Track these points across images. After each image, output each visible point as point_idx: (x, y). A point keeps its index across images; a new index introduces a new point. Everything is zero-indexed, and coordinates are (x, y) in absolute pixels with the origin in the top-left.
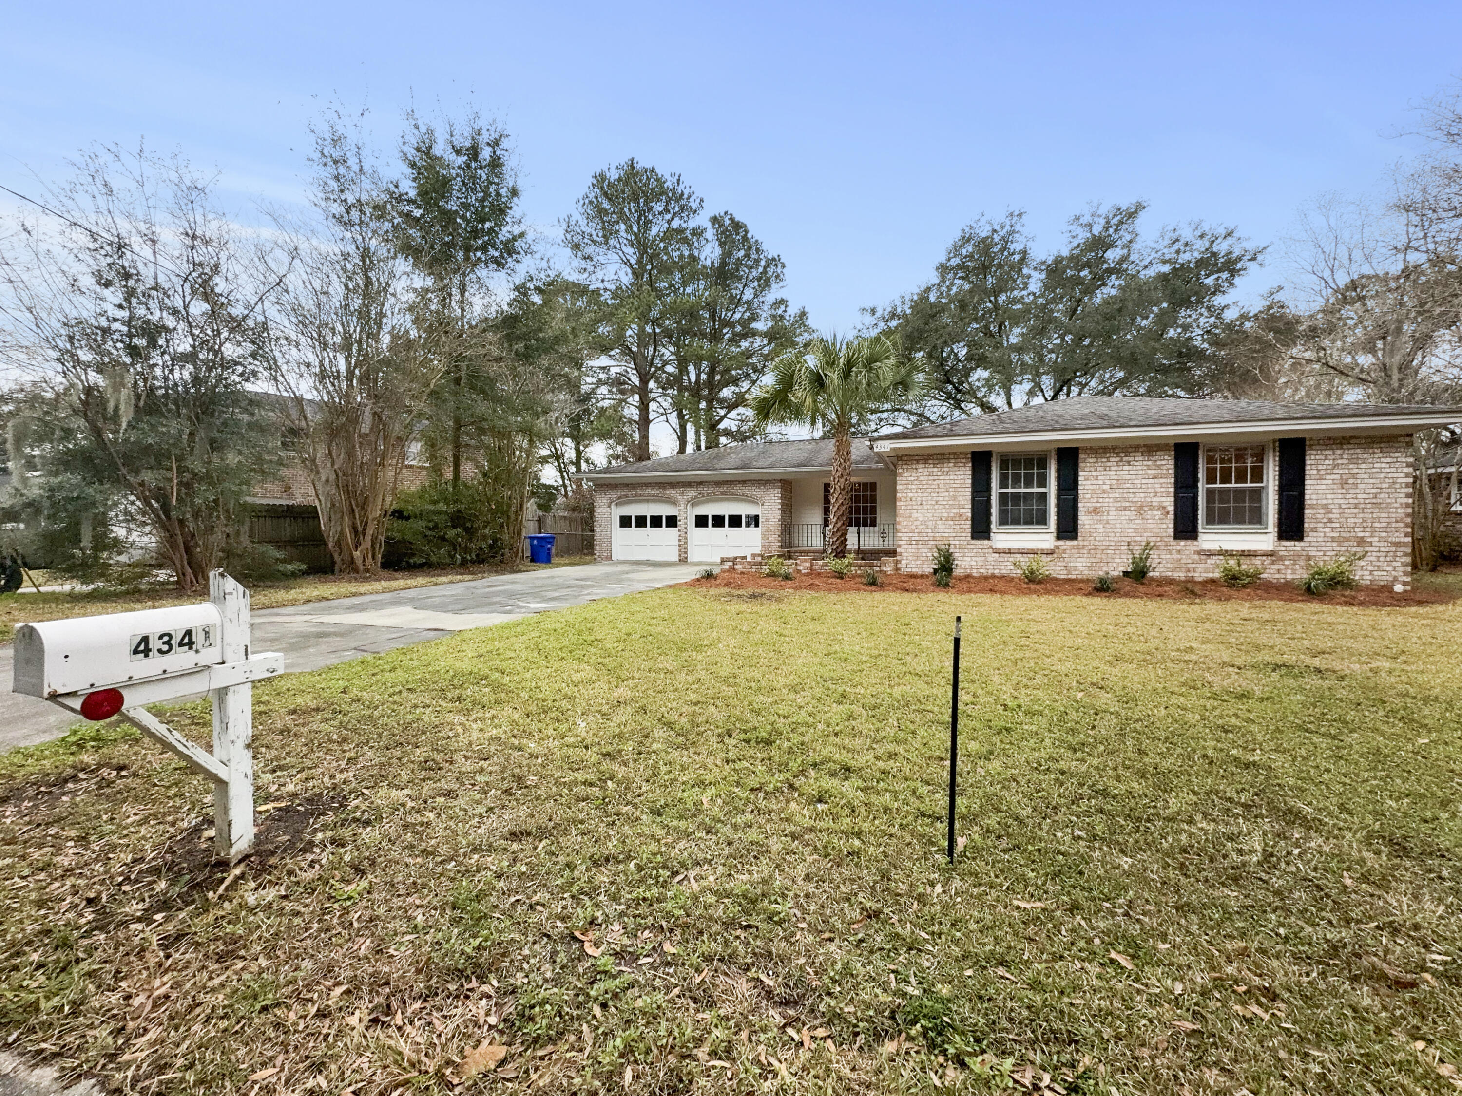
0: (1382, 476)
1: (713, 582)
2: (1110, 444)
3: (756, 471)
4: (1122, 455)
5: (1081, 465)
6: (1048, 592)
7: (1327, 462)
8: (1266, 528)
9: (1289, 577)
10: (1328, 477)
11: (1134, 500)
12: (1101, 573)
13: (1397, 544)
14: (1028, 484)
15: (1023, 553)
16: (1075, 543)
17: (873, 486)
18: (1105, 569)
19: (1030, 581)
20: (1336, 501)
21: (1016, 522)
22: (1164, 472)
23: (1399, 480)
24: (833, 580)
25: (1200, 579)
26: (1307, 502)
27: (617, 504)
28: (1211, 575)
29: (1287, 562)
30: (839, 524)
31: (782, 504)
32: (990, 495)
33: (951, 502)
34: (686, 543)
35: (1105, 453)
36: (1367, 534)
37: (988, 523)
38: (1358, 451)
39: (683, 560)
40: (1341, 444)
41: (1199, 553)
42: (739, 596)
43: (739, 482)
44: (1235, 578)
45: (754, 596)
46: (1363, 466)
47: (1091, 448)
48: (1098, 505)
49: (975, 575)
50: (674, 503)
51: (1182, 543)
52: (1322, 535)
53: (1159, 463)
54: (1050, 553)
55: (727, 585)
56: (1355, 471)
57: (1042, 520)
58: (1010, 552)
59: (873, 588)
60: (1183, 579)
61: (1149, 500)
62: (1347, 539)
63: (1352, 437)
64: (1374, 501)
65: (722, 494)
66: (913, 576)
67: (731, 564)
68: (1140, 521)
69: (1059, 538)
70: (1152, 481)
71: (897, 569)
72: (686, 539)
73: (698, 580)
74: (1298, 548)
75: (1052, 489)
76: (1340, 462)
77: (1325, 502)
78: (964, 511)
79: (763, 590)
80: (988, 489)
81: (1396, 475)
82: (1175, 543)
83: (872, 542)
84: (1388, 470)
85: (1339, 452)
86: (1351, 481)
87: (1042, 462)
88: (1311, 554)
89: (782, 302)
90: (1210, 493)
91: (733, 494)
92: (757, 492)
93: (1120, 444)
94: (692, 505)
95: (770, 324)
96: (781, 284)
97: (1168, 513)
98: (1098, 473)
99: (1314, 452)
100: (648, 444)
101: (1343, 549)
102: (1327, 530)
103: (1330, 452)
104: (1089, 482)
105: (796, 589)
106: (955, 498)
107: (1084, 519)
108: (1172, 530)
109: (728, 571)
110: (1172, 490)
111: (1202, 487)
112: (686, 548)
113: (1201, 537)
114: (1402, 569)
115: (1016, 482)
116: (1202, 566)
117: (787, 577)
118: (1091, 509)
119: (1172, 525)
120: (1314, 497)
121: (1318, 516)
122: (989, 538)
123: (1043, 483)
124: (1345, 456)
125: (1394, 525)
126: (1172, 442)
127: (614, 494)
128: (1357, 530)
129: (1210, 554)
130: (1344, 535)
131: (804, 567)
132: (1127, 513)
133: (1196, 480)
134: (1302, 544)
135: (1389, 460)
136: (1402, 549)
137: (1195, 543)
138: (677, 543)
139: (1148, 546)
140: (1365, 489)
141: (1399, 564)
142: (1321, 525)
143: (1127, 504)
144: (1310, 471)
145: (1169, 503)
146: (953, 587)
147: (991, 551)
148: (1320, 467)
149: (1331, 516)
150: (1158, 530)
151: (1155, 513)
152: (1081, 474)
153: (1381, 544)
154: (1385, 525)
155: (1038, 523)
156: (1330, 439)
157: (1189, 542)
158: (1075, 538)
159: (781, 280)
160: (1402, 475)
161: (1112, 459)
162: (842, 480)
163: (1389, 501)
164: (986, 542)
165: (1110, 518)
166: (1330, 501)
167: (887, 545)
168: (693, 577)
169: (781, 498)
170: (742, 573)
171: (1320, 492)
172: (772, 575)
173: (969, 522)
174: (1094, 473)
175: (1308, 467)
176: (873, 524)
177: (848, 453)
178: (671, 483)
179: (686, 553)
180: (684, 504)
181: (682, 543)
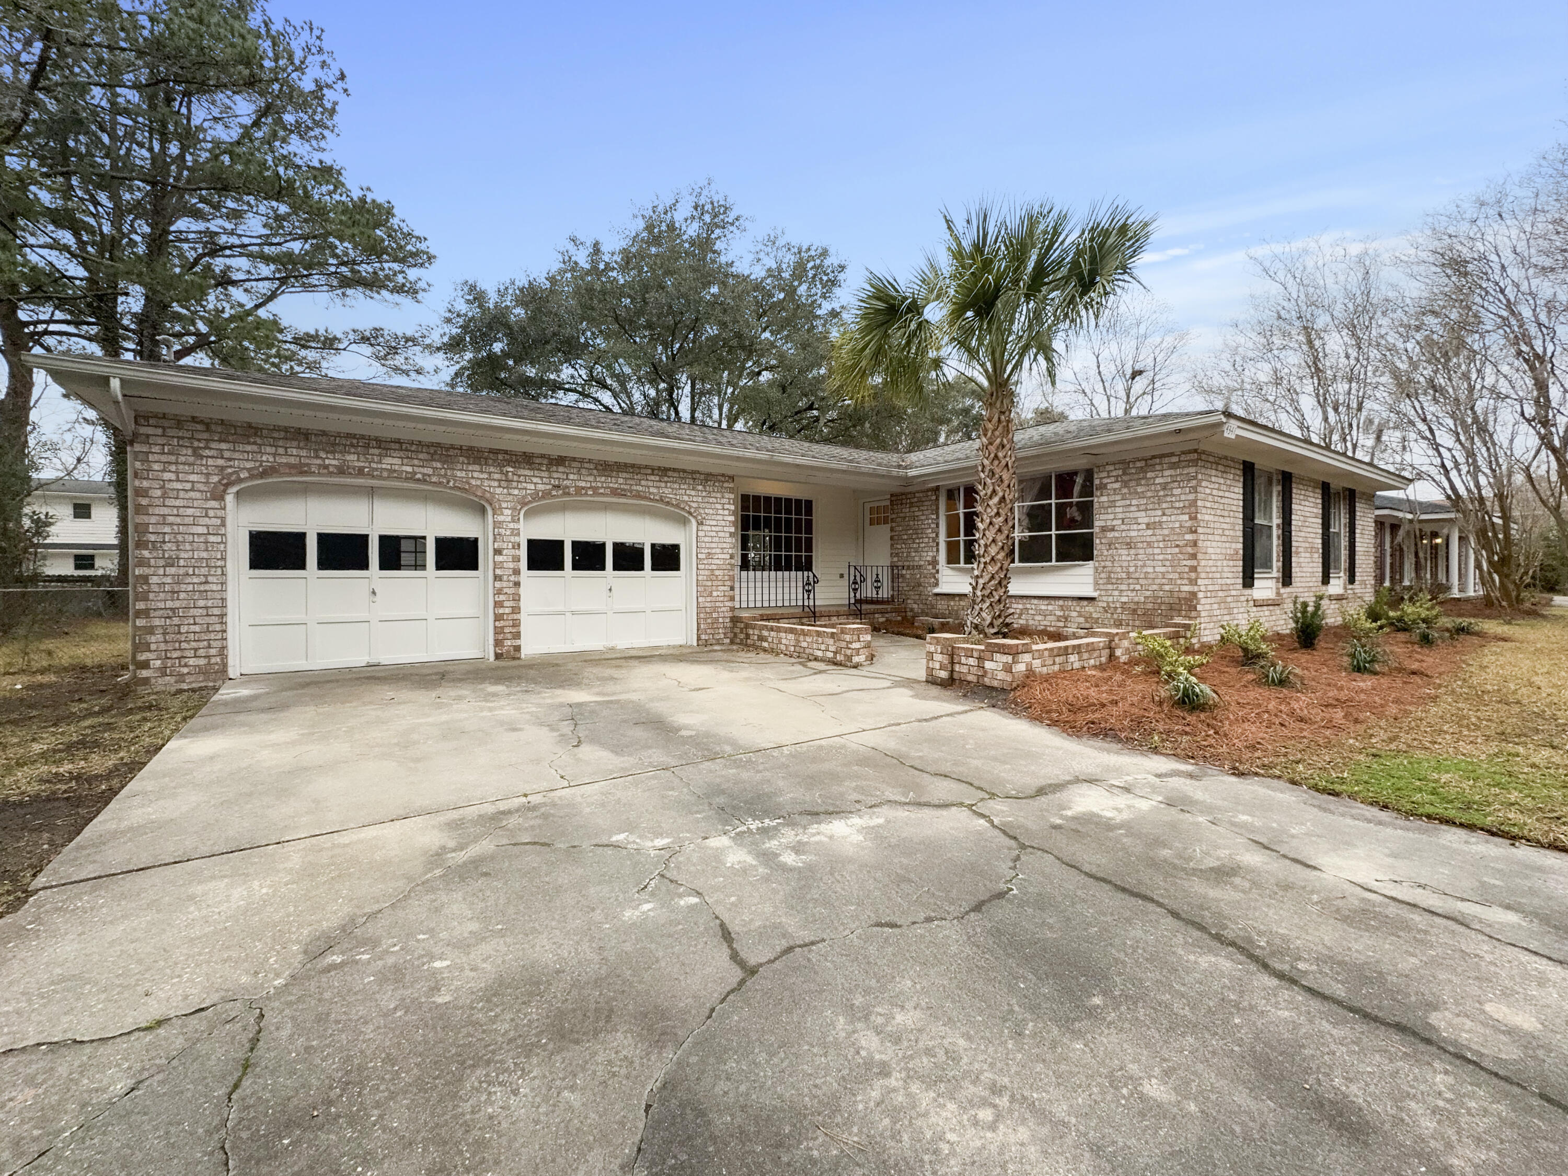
2: (1303, 474)
4: (1305, 488)
5: (1292, 495)
7: (1359, 513)
8: (1343, 573)
11: (1310, 540)
15: (1266, 604)
16: (1290, 586)
17: (809, 503)
22: (1318, 511)
27: (245, 493)
29: (1350, 605)
32: (1253, 526)
33: (1231, 533)
34: (516, 610)
35: (1300, 483)
36: (1366, 578)
38: (1365, 505)
39: (510, 656)
40: (1361, 498)
41: (1329, 598)
43: (653, 470)
46: (1366, 519)
47: (1296, 476)
48: (1298, 544)
51: (1324, 587)
52: (1358, 579)
53: (1317, 501)
54: (1278, 603)
61: (1314, 541)
62: (1363, 582)
63: (1365, 493)
68: (1312, 565)
69: (1284, 584)
70: (1315, 520)
72: (517, 598)
74: (1354, 588)
75: (1276, 521)
76: (1362, 510)
78: (1239, 546)
80: (1253, 517)
88: (1356, 596)
92: (690, 496)
93: (1307, 474)
94: (527, 514)
98: (1297, 507)
101: (1362, 591)
102: (1359, 574)
104: (1294, 517)
106: (1234, 527)
108: (1321, 573)
110: (1321, 532)
118: (1295, 549)
119: (1321, 570)
120: (1357, 544)
121: (1358, 561)
122: (1253, 586)
126: (1322, 480)
128: (1364, 574)
129: (1332, 599)
130: (1362, 579)
132: (1307, 555)
133: (1328, 522)
137: (1330, 587)
138: (489, 611)
140: (1366, 541)
142: (1358, 567)
143: (1307, 545)
147: (1252, 603)
150: (1317, 575)
152: (1293, 506)
153: (1369, 586)
156: (1360, 492)
158: (1291, 580)
161: (1302, 492)
164: (1250, 591)
165: (1302, 560)
166: (1359, 549)
173: (1241, 563)
175: (1356, 517)
176: (807, 567)
178: (471, 449)
179: (517, 636)
180: (514, 509)
181: (507, 611)
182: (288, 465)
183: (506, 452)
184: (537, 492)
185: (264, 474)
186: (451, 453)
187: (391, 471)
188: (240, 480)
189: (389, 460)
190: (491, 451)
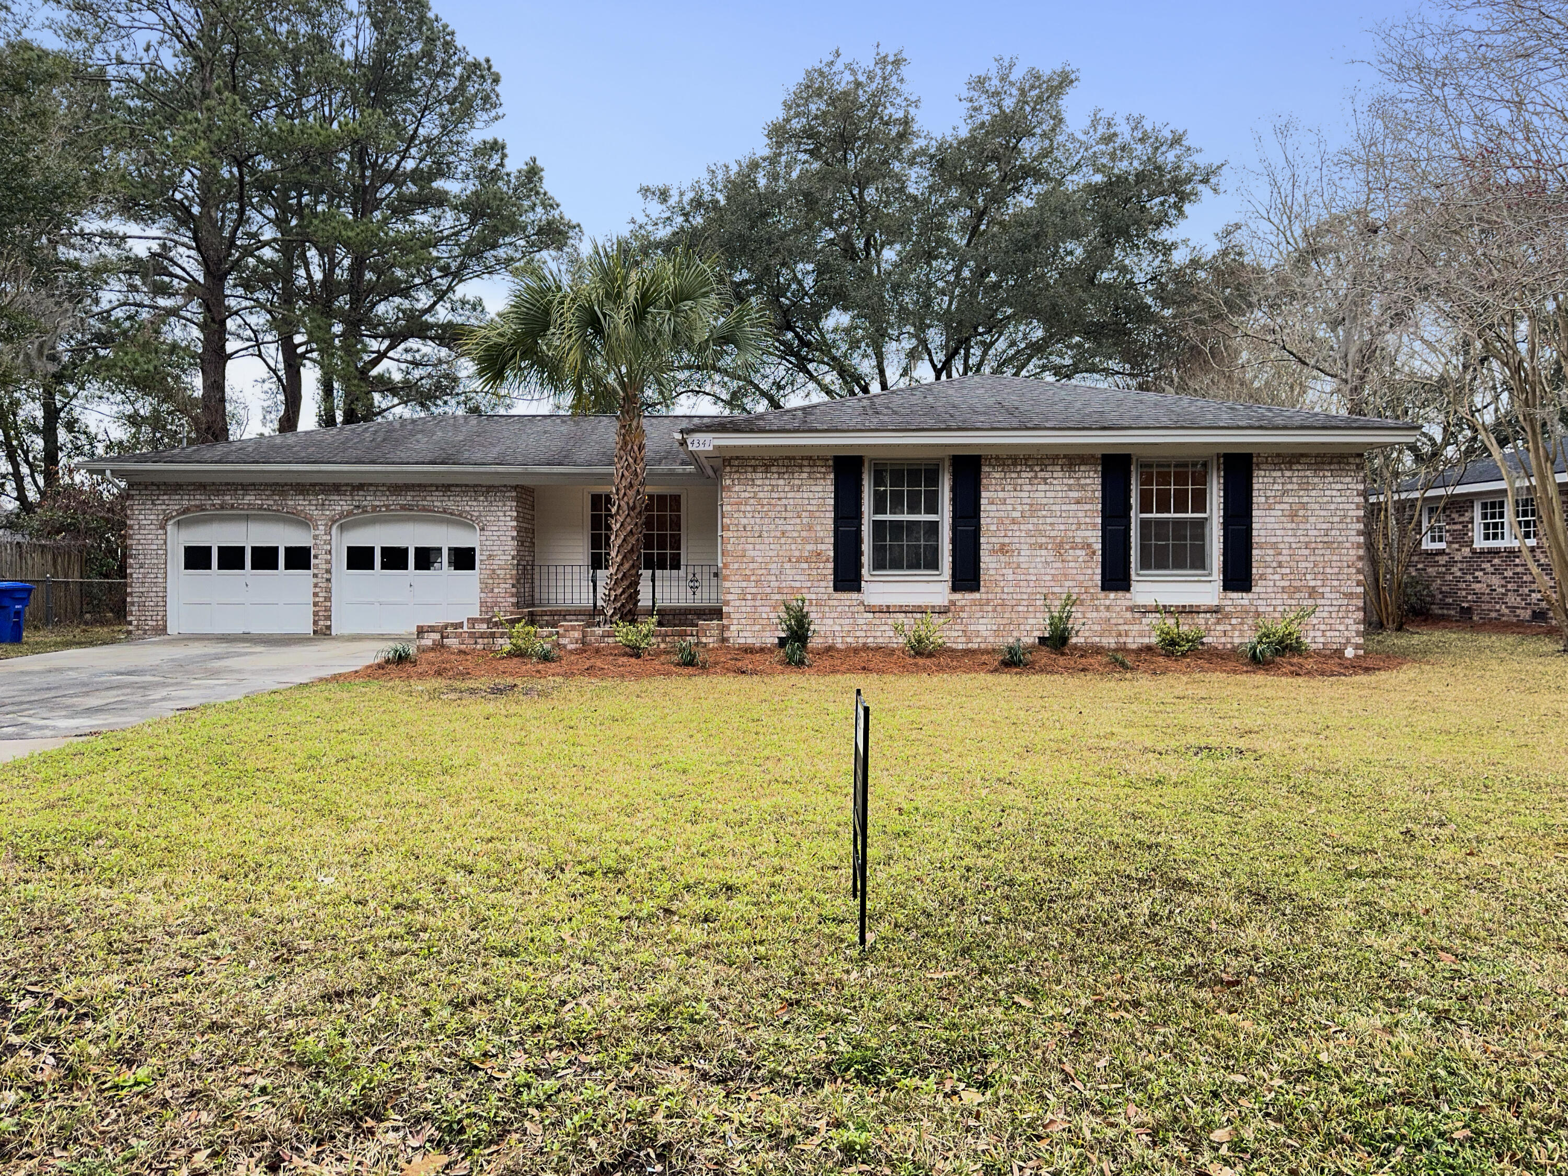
0: (1333, 507)
1: (409, 667)
2: (1021, 453)
3: (470, 468)
4: (1037, 469)
5: (984, 481)
6: (941, 669)
7: (1276, 487)
8: (1210, 575)
9: (1237, 641)
10: (1277, 506)
11: (1053, 534)
12: (1011, 640)
13: (1349, 596)
14: (913, 509)
15: (905, 611)
16: (976, 595)
17: (676, 499)
18: (1015, 634)
19: (917, 653)
20: (1286, 539)
21: (896, 565)
22: (1089, 494)
23: (1350, 513)
24: (625, 659)
25: (1134, 647)
26: (1255, 540)
27: (179, 523)
28: (1146, 641)
29: (1234, 621)
30: (627, 566)
31: (519, 529)
32: (861, 524)
33: (804, 534)
34: (327, 599)
35: (1015, 465)
36: (1319, 583)
37: (859, 566)
38: (1308, 473)
39: (322, 633)
40: (1291, 463)
41: (1131, 609)
42: (472, 691)
43: (437, 487)
44: (1173, 643)
45: (497, 691)
46: (1313, 493)
47: (997, 458)
48: (1007, 540)
49: (839, 646)
50: (304, 522)
51: (1112, 595)
52: (1271, 583)
53: (1083, 481)
54: (943, 611)
55: (439, 673)
56: (1305, 500)
57: (933, 564)
58: (888, 610)
59: (690, 670)
60: (1113, 646)
61: (1070, 534)
62: (1298, 590)
63: (1302, 455)
64: (1326, 539)
65: (403, 508)
66: (749, 650)
67: (437, 636)
68: (1059, 565)
69: (955, 589)
70: (1074, 507)
71: (724, 640)
72: (329, 590)
73: (380, 666)
74: (1246, 602)
75: (945, 517)
76: (1289, 487)
77: (1274, 540)
78: (823, 547)
79: (510, 680)
80: (858, 515)
81: (1347, 506)
82: (1102, 595)
83: (674, 596)
84: (1339, 500)
85: (1288, 474)
86: (1301, 513)
87: (933, 478)
88: (1260, 609)
89: (496, 147)
90: (1144, 524)
91: (424, 509)
92: (473, 506)
93: (1033, 452)
94: (342, 528)
95: (471, 186)
96: (493, 114)
97: (1094, 553)
98: (1006, 495)
99: (1262, 473)
100: (223, 400)
101: (1294, 602)
102: (1277, 577)
103: (1279, 474)
104: (994, 507)
105: (566, 675)
106: (810, 528)
107: (988, 561)
108: (1099, 577)
109: (432, 649)
110: (1099, 520)
111: (1135, 516)
112: (328, 609)
113: (1135, 586)
114: (1354, 627)
115: (897, 507)
116: (1136, 627)
117: (546, 658)
118: (997, 547)
119: (1099, 571)
120: (1262, 533)
121: (1268, 559)
122: (858, 589)
123: (933, 508)
124: (1295, 480)
125: (1346, 571)
126: (1099, 452)
127: (174, 504)
128: (1308, 577)
129: (1146, 611)
130: (1295, 584)
131: (570, 638)
132: (1044, 552)
133: (1129, 507)
134: (1250, 595)
135: (1339, 486)
136: (1354, 602)
137: (1128, 595)
138: (311, 600)
139: (1070, 601)
140: (1314, 526)
141: (1351, 621)
142: (1270, 570)
143: (1044, 540)
144: (1258, 499)
145: (1095, 538)
146: (810, 666)
147: (862, 608)
148: (1269, 493)
149: (1281, 558)
150: (1082, 578)
151: (1079, 552)
152: (983, 494)
153: (1333, 596)
154: (1336, 570)
155: (927, 567)
156: (1278, 455)
157: (1120, 594)
158: (976, 588)
159: (494, 106)
160: (1353, 506)
161: (1024, 475)
162: (631, 493)
163: (1340, 539)
164: (855, 595)
165: (1021, 559)
166: (1280, 539)
167: (703, 598)
168: (370, 662)
169: (517, 519)
170: (461, 652)
171: (1270, 526)
172: (519, 653)
173: (831, 565)
174: (1001, 495)
175: (1255, 493)
176: (676, 566)
177: (641, 448)
178: (298, 484)
179: (329, 618)
180: (326, 525)
181: (322, 599)
182: (197, 506)
183: (321, 484)
184: (342, 512)
185: (184, 512)
186: (286, 488)
187: (249, 504)
188: (174, 517)
189: (248, 497)
190: (311, 485)
